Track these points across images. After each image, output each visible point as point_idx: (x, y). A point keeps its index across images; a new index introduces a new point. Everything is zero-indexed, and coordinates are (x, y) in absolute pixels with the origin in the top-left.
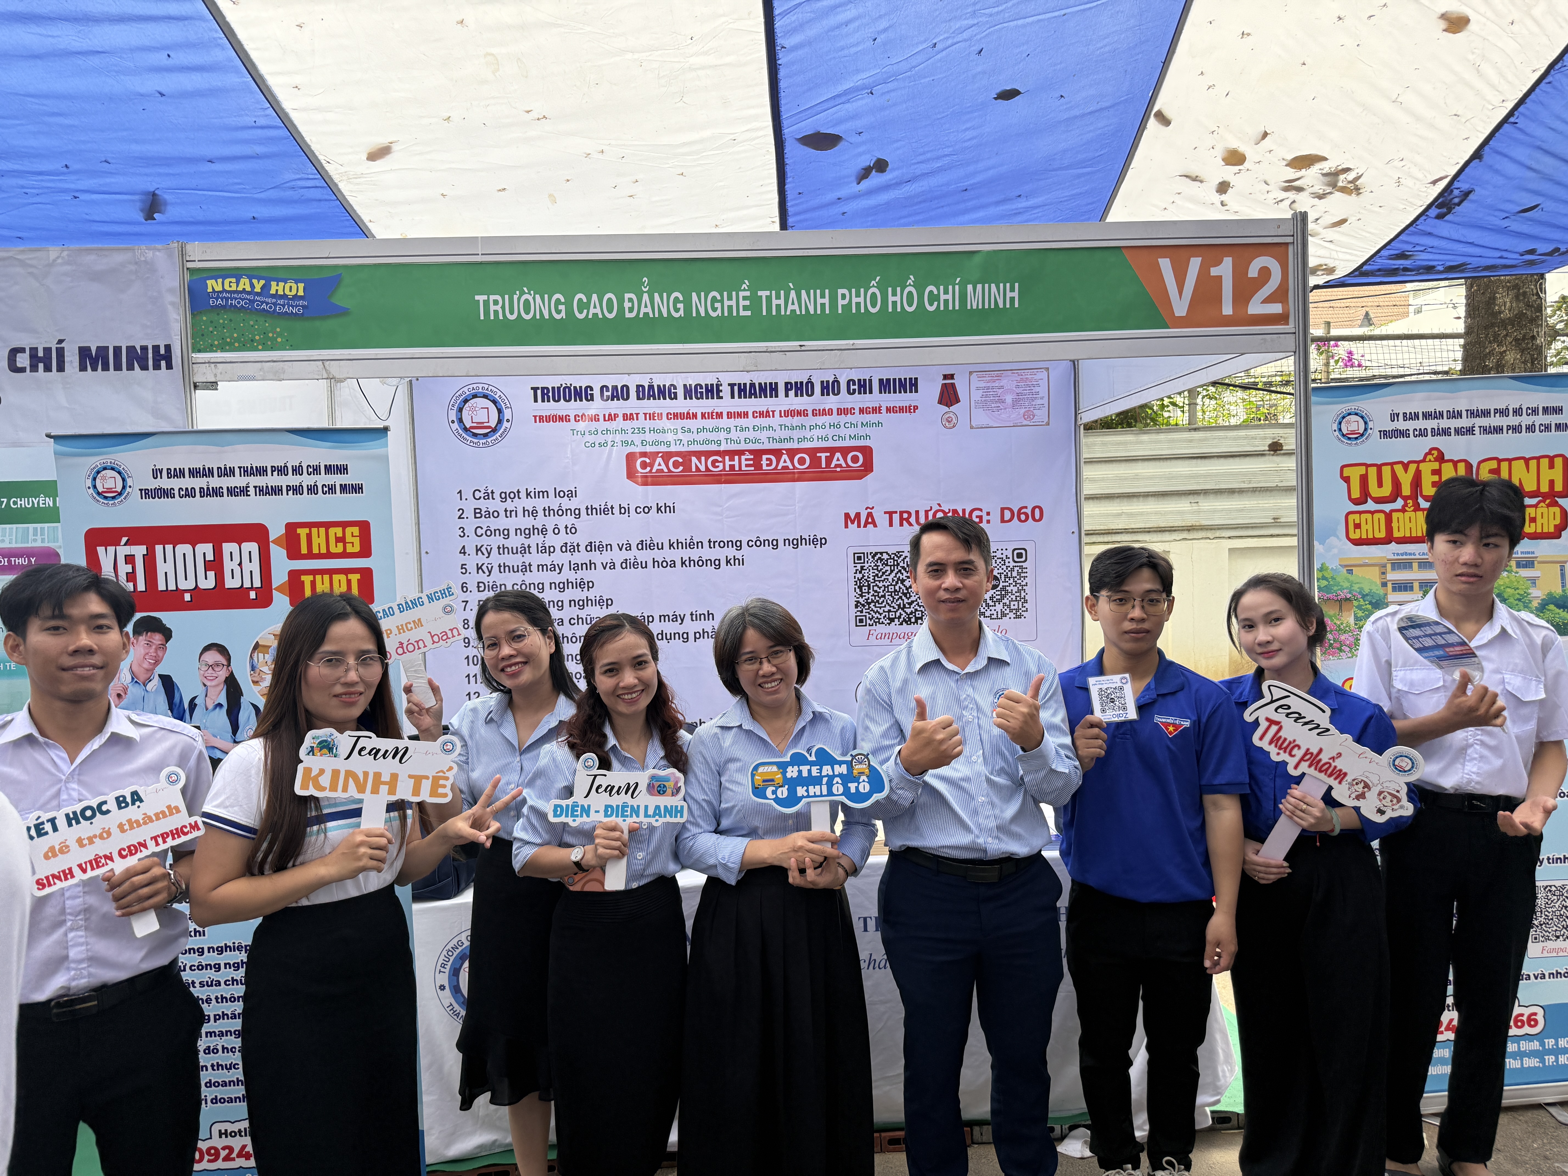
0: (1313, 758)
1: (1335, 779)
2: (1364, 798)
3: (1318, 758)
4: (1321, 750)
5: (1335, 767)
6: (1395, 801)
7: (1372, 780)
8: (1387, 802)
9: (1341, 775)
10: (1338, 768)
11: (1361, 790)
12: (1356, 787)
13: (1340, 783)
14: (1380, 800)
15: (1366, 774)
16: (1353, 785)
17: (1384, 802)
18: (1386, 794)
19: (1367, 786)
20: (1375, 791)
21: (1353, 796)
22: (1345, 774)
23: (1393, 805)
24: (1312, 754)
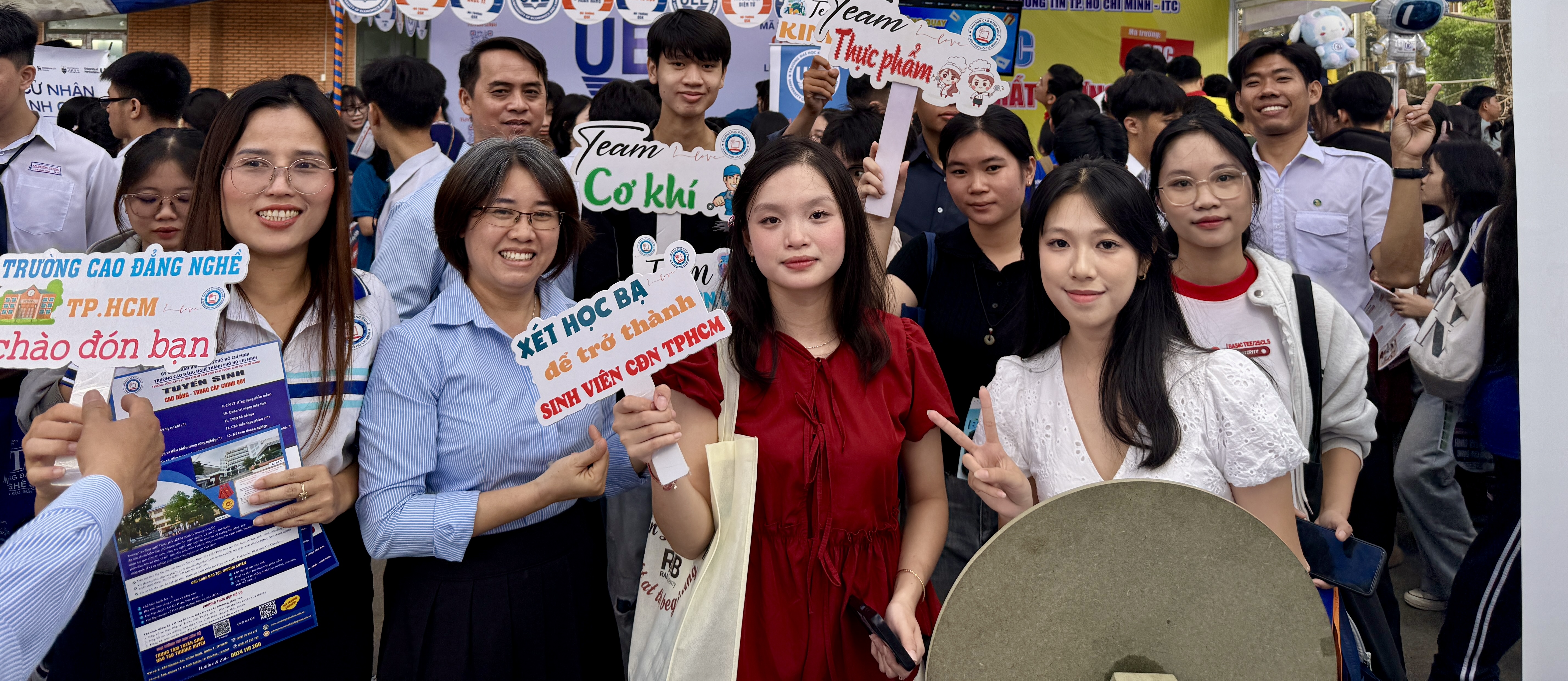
0: (893, 61)
1: (922, 78)
2: (957, 91)
3: (898, 59)
4: (899, 48)
5: (918, 63)
6: (988, 82)
7: (959, 65)
8: (980, 88)
9: (925, 71)
10: (921, 64)
11: (950, 82)
12: (945, 80)
13: (927, 81)
14: (973, 88)
15: (951, 60)
16: (941, 79)
17: (977, 88)
18: (976, 77)
19: (955, 75)
20: (965, 77)
21: (945, 92)
22: (930, 68)
23: (988, 89)
24: (891, 55)
